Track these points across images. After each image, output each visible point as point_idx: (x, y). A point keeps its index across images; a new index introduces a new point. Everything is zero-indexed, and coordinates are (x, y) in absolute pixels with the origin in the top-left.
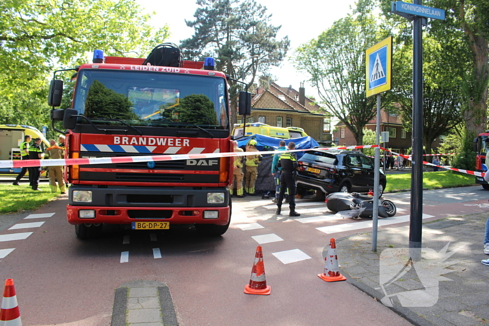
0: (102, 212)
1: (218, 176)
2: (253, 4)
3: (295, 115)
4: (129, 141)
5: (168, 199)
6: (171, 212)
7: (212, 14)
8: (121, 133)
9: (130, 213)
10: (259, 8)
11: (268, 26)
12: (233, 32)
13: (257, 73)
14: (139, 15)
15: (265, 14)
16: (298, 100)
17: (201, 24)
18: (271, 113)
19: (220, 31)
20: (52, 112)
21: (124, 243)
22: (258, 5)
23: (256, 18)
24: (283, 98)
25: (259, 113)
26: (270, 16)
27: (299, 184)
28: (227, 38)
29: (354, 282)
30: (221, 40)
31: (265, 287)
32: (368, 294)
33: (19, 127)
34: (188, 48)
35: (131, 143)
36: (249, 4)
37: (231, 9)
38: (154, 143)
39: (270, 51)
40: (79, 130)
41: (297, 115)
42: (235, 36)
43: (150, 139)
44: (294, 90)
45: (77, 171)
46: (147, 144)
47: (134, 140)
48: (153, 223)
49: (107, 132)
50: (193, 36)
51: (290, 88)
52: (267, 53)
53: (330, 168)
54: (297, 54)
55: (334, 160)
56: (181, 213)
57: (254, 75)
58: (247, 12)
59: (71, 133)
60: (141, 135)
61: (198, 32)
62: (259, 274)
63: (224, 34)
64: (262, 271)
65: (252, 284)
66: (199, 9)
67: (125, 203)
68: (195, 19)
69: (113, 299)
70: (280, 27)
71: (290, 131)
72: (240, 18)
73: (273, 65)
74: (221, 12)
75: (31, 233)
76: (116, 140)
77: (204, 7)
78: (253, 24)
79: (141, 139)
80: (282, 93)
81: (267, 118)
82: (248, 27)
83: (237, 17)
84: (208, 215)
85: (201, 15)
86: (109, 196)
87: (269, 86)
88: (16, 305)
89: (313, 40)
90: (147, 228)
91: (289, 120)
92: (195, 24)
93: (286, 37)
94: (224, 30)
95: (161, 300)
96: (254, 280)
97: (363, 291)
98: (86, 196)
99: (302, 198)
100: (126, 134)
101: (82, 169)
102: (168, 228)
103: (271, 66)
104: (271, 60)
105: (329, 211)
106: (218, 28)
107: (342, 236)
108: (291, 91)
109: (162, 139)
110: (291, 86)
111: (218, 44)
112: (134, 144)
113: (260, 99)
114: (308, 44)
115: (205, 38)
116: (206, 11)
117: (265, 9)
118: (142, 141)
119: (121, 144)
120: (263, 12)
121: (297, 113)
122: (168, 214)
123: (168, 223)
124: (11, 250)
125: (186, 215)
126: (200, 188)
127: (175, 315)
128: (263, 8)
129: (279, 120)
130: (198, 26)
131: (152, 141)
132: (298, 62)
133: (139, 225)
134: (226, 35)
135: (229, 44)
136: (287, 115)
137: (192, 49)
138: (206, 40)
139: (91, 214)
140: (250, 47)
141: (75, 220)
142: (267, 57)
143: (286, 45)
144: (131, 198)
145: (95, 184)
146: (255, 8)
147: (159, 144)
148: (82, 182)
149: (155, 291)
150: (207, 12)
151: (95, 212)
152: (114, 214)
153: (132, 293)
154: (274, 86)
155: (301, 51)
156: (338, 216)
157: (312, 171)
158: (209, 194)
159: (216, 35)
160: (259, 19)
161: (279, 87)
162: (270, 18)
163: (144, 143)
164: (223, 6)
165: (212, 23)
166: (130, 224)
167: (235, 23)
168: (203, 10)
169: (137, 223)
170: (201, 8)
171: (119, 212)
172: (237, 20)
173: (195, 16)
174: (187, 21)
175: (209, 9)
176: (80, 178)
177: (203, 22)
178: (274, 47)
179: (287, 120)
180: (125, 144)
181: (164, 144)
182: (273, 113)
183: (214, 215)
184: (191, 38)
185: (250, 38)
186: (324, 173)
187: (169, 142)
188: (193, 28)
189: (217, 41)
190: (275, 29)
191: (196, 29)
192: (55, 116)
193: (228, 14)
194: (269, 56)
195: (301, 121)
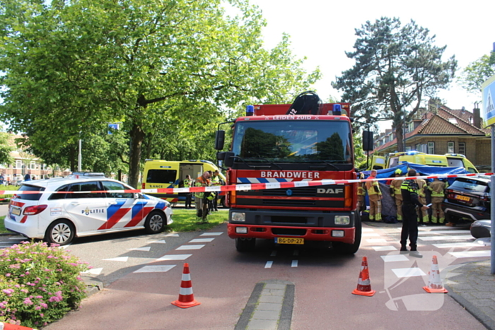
0: (252, 229)
1: (344, 202)
2: (413, 27)
3: (469, 139)
4: (273, 175)
5: (303, 220)
6: (305, 230)
7: (371, 42)
8: (266, 169)
9: (274, 230)
10: (421, 31)
11: (432, 47)
12: (394, 58)
13: (422, 97)
14: (292, 61)
15: (427, 36)
16: (472, 122)
17: (361, 54)
18: (441, 138)
19: (382, 58)
20: (217, 154)
21: (272, 255)
22: (419, 28)
23: (418, 41)
24: (453, 121)
25: (428, 138)
26: (434, 37)
27: (448, 211)
28: (389, 65)
29: (453, 295)
30: (383, 67)
31: (370, 290)
32: (460, 304)
33: (198, 161)
34: (350, 79)
35: (274, 176)
36: (410, 28)
37: (391, 35)
38: (291, 176)
39: (435, 74)
40: (236, 167)
41: (471, 139)
42: (397, 62)
43: (288, 173)
44: (467, 112)
45: (235, 198)
46: (286, 177)
47: (276, 174)
48: (291, 239)
49: (256, 168)
50: (354, 67)
51: (463, 110)
52: (432, 76)
53: (480, 196)
54: (466, 74)
55: (485, 187)
56: (313, 231)
57: (420, 100)
58: (409, 36)
59: (230, 169)
60: (281, 170)
61: (359, 62)
62: (364, 279)
63: (386, 60)
64: (367, 277)
65: (360, 287)
66: (358, 40)
67: (270, 222)
68: (355, 50)
69: (253, 289)
70: (445, 48)
71: (448, 158)
72: (400, 44)
73: (440, 87)
74: (381, 40)
75: (203, 246)
76: (263, 174)
77: (363, 37)
78: (415, 48)
79: (281, 173)
80: (453, 117)
81: (437, 143)
82: (410, 51)
83: (397, 42)
84: (335, 234)
85: (361, 45)
86: (258, 217)
87: (437, 110)
88: (189, 279)
89: (484, 57)
90: (287, 243)
91: (463, 145)
92: (355, 54)
93: (454, 57)
94: (386, 57)
95: (286, 292)
96: (360, 284)
97: (457, 302)
98: (240, 217)
99: (454, 226)
100: (270, 169)
101: (238, 196)
102: (302, 243)
103: (438, 89)
104: (438, 83)
105: (473, 238)
106: (380, 56)
107: (472, 260)
108: (464, 113)
109: (297, 173)
110: (463, 107)
111: (380, 72)
112: (276, 177)
113: (428, 124)
114: (479, 61)
115: (366, 67)
116: (366, 40)
117: (427, 31)
118: (282, 174)
119: (266, 177)
120: (426, 34)
121: (471, 137)
122: (303, 232)
123: (303, 240)
124: (189, 255)
125: (318, 233)
126: (329, 212)
127: (293, 301)
128: (424, 31)
129: (451, 145)
130: (358, 56)
131: (290, 175)
132: (468, 82)
133: (280, 240)
134: (388, 62)
135: (392, 70)
136: (460, 139)
137: (354, 79)
138: (368, 69)
139: (244, 230)
140: (412, 72)
141: (233, 234)
142: (434, 80)
143: (453, 66)
144: (275, 219)
145: (248, 208)
146: (417, 31)
147: (295, 177)
148: (238, 206)
149: (284, 287)
150: (366, 42)
151: (247, 229)
152: (261, 231)
153: (267, 286)
154: (445, 109)
155: (470, 70)
156: (480, 243)
157: (462, 199)
158: (336, 216)
159: (377, 64)
160: (422, 42)
161: (450, 110)
162: (433, 39)
163: (284, 176)
164: (383, 34)
165: (373, 51)
166: (273, 239)
167: (395, 50)
168: (362, 41)
169: (278, 239)
170: (361, 38)
171: (265, 229)
172: (398, 46)
173: (354, 47)
174: (347, 52)
175: (369, 39)
176: (237, 203)
177: (363, 51)
178: (439, 69)
179: (460, 145)
180: (269, 177)
181: (299, 177)
182: (444, 138)
183: (341, 234)
184: (352, 68)
185: (412, 63)
186: (475, 201)
187: (303, 175)
188: (354, 59)
189: (379, 69)
190: (440, 49)
191: (357, 59)
192: (219, 157)
193: (388, 41)
194: (436, 79)
195: (477, 145)
